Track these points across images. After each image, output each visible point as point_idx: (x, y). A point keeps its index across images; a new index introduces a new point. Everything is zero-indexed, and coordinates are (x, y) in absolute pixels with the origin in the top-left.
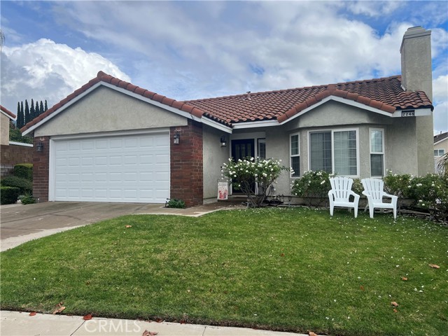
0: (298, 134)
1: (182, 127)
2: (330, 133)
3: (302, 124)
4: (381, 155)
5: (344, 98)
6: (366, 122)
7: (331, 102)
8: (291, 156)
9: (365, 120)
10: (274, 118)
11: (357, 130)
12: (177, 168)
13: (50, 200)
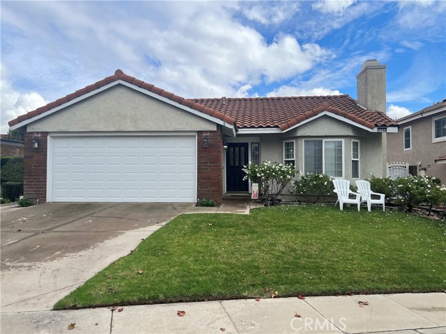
0: (294, 141)
1: (211, 132)
2: (322, 141)
3: (299, 133)
4: (357, 161)
5: (336, 114)
6: (351, 134)
7: (326, 116)
8: (284, 159)
9: (350, 133)
10: (277, 127)
11: (343, 140)
12: (204, 169)
13: (47, 201)
